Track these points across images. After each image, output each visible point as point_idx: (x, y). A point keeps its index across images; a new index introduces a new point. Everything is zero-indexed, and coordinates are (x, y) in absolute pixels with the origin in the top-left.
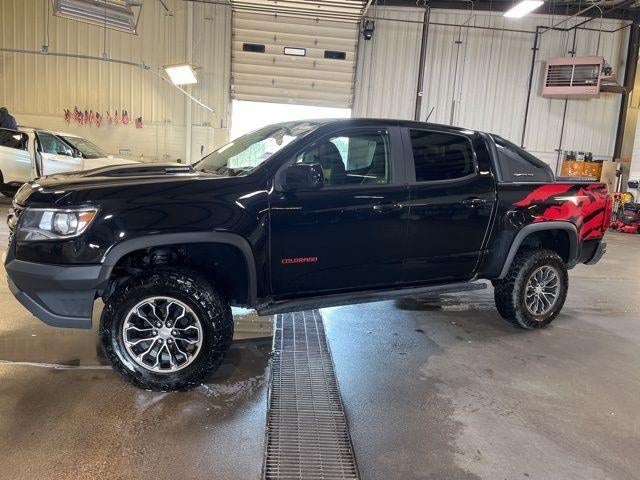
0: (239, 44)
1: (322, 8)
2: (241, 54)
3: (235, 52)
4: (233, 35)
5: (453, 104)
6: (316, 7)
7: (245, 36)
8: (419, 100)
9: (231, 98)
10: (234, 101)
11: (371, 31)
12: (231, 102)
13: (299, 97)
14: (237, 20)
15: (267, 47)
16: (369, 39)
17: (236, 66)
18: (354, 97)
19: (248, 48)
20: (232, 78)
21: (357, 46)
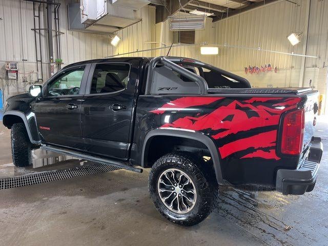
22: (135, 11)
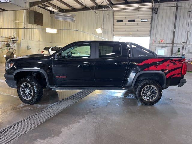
0: (116, 21)
1: (139, 7)
2: (116, 23)
3: (115, 23)
4: (114, 18)
5: (188, 32)
6: (137, 7)
7: (117, 18)
8: (174, 32)
9: (113, 36)
10: (114, 37)
11: (157, 11)
12: (113, 37)
13: (133, 34)
14: (115, 14)
15: (123, 20)
16: (156, 14)
17: (115, 27)
18: (151, 33)
19: (118, 21)
20: (113, 30)
21: (152, 17)
22: (25, 3)
